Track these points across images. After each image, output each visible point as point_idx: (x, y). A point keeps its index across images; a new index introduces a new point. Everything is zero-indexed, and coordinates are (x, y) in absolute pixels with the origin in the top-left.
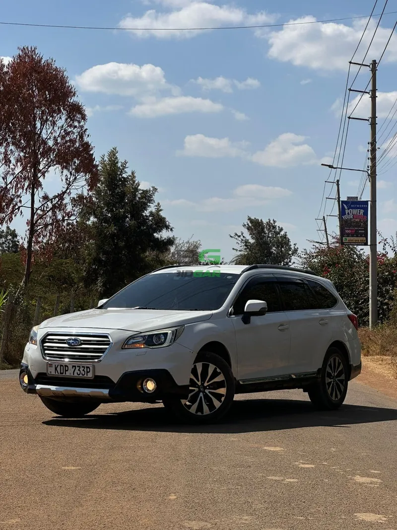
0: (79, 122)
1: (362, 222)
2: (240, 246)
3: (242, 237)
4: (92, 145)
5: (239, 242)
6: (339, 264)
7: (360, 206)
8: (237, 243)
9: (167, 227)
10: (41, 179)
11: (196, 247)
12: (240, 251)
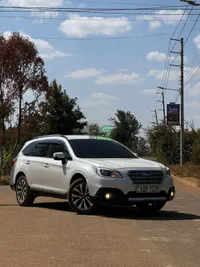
3: (114, 120)
7: (176, 107)
9: (83, 117)
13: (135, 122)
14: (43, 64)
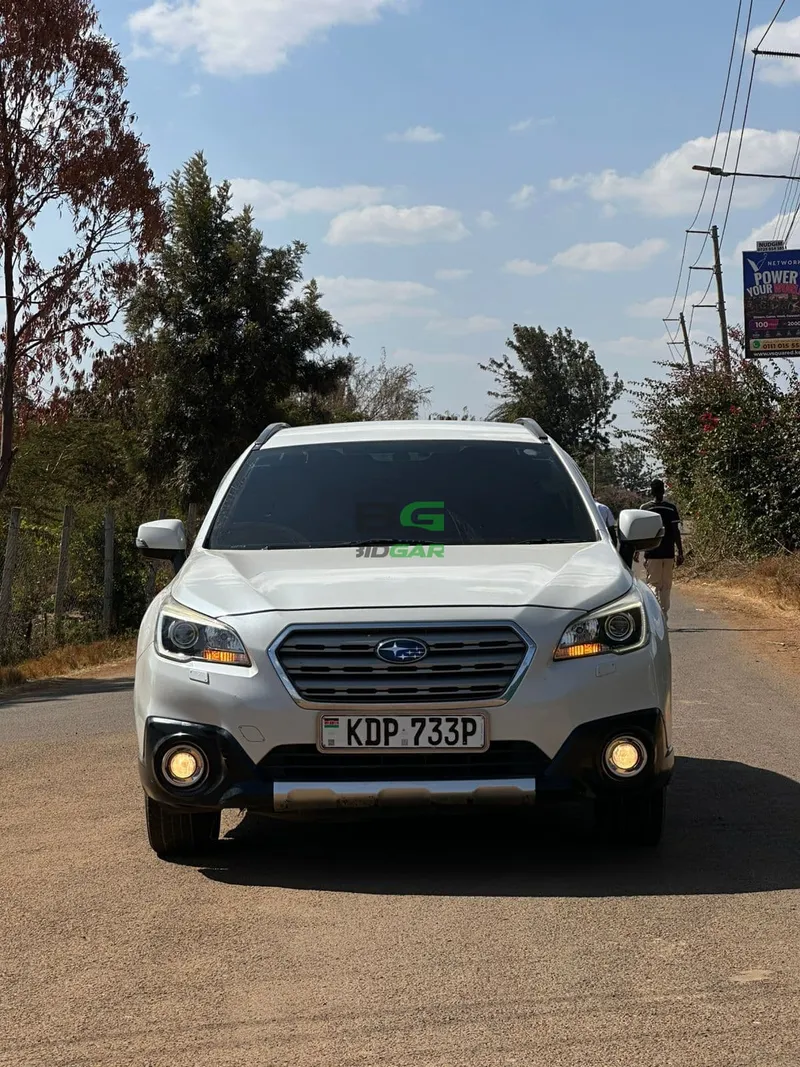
0: (108, 87)
1: (794, 301)
2: (504, 387)
3: (505, 367)
4: (143, 141)
5: (501, 378)
6: (737, 406)
7: (790, 262)
8: (496, 380)
9: (335, 336)
10: (25, 231)
11: (403, 379)
12: (502, 396)
13: (591, 373)
14: (118, 74)
